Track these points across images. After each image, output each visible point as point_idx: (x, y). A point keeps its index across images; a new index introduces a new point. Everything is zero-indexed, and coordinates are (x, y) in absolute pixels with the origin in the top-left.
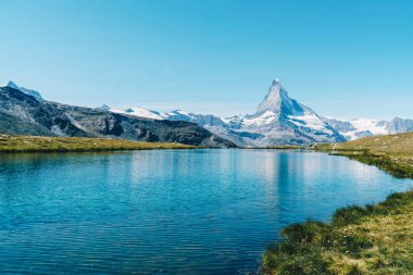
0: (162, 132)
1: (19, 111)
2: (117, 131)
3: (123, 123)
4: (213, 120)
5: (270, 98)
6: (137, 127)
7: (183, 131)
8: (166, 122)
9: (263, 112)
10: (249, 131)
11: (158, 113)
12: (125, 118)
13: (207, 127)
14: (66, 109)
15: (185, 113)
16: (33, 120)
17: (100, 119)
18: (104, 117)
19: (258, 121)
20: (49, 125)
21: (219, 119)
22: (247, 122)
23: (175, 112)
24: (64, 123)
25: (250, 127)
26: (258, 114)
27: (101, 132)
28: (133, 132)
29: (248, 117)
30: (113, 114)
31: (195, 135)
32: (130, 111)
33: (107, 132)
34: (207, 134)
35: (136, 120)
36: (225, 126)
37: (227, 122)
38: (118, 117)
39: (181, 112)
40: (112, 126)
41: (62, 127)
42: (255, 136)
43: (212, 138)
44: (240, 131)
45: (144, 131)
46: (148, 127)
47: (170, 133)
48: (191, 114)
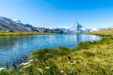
0: (55, 31)
1: (29, 29)
2: (46, 32)
3: (47, 30)
4: (64, 29)
5: (75, 24)
7: (59, 31)
8: (56, 30)
11: (54, 28)
12: (48, 29)
13: (63, 30)
14: (37, 28)
15: (59, 28)
16: (31, 30)
17: (43, 30)
19: (73, 29)
20: (34, 31)
22: (71, 29)
23: (57, 28)
24: (37, 31)
26: (73, 28)
28: (49, 32)
29: (71, 28)
31: (61, 32)
33: (44, 32)
34: (63, 32)
35: (50, 30)
36: (67, 30)
38: (46, 29)
40: (45, 31)
41: (36, 31)
42: (73, 32)
44: (70, 31)
45: (51, 31)
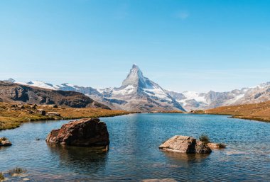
0: (58, 98)
2: (25, 98)
3: (29, 92)
4: (91, 90)
5: (131, 76)
6: (39, 95)
7: (73, 99)
8: (61, 92)
9: (126, 86)
10: (117, 99)
11: (52, 85)
12: (31, 89)
13: (87, 95)
15: (72, 86)
17: (11, 89)
18: (14, 87)
19: (123, 92)
21: (95, 90)
22: (115, 92)
23: (64, 85)
25: (117, 96)
26: (123, 87)
27: (12, 98)
28: (36, 99)
29: (116, 89)
30: (21, 86)
31: (81, 101)
32: (30, 83)
33: (17, 98)
34: (89, 101)
35: (38, 91)
36: (100, 95)
37: (101, 92)
38: (25, 88)
39: (68, 85)
40: (20, 94)
42: (121, 102)
43: (93, 104)
44: (111, 98)
45: (45, 98)
46: (47, 95)
47: (64, 100)
48: (76, 86)
